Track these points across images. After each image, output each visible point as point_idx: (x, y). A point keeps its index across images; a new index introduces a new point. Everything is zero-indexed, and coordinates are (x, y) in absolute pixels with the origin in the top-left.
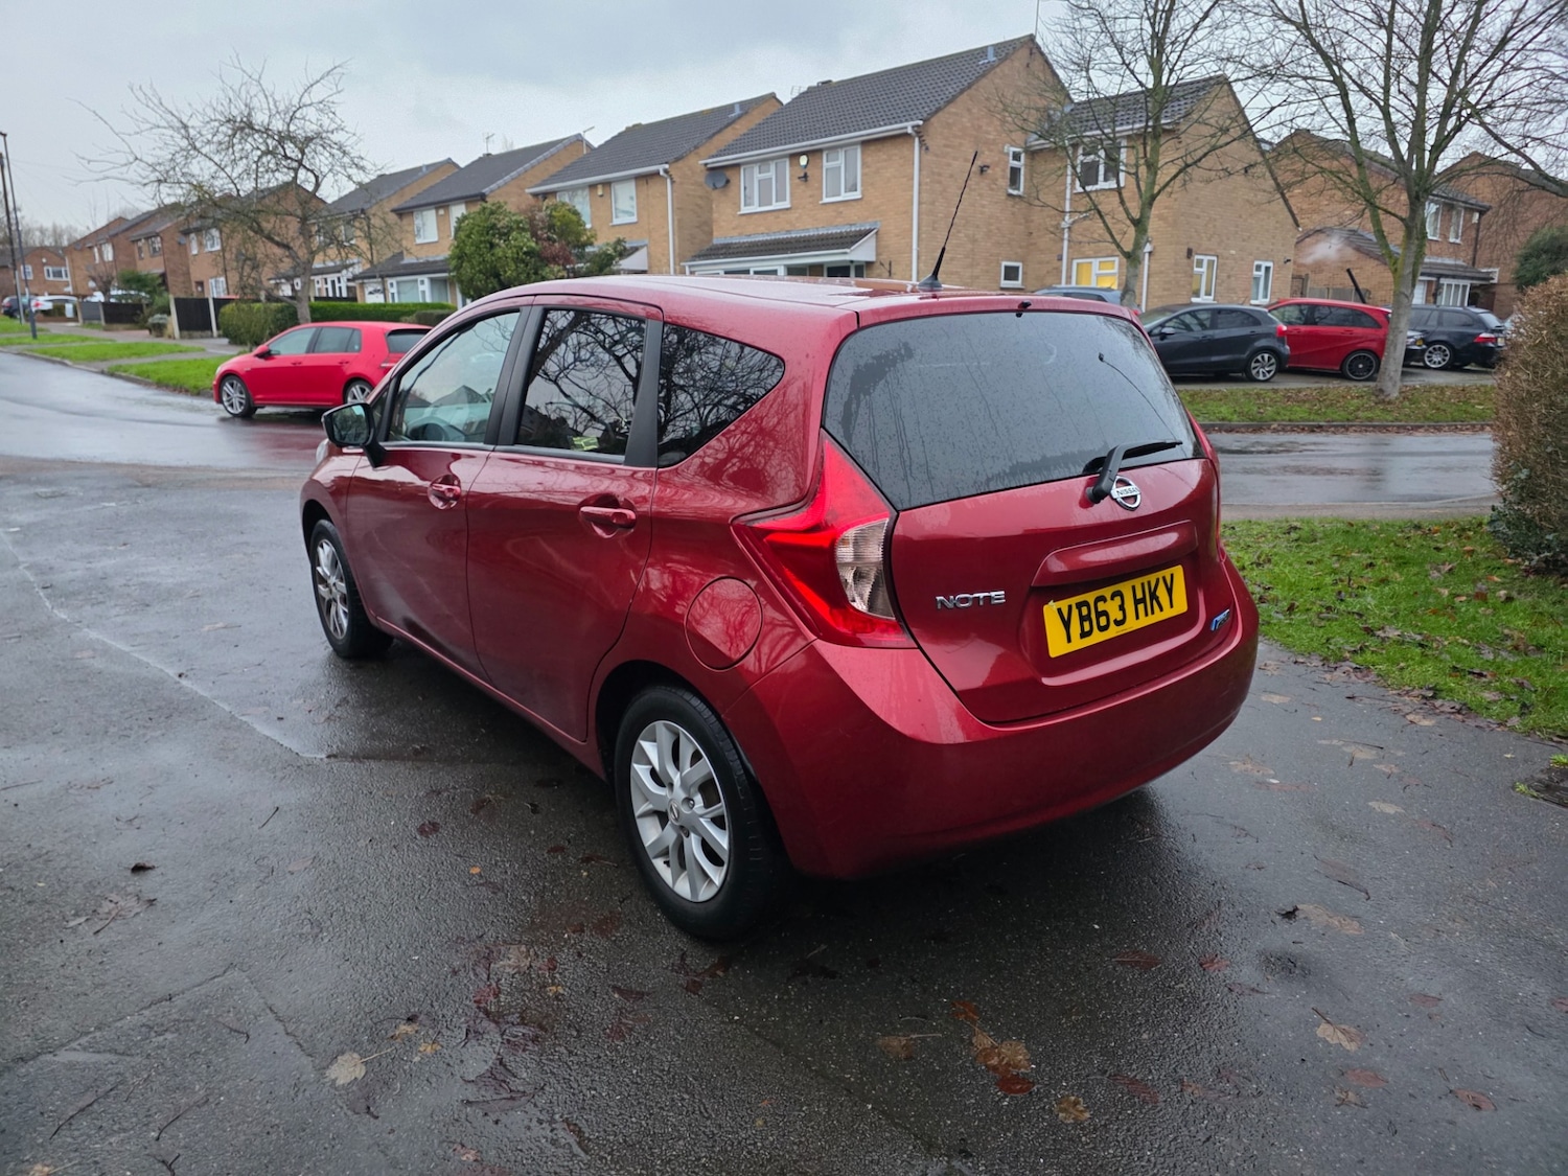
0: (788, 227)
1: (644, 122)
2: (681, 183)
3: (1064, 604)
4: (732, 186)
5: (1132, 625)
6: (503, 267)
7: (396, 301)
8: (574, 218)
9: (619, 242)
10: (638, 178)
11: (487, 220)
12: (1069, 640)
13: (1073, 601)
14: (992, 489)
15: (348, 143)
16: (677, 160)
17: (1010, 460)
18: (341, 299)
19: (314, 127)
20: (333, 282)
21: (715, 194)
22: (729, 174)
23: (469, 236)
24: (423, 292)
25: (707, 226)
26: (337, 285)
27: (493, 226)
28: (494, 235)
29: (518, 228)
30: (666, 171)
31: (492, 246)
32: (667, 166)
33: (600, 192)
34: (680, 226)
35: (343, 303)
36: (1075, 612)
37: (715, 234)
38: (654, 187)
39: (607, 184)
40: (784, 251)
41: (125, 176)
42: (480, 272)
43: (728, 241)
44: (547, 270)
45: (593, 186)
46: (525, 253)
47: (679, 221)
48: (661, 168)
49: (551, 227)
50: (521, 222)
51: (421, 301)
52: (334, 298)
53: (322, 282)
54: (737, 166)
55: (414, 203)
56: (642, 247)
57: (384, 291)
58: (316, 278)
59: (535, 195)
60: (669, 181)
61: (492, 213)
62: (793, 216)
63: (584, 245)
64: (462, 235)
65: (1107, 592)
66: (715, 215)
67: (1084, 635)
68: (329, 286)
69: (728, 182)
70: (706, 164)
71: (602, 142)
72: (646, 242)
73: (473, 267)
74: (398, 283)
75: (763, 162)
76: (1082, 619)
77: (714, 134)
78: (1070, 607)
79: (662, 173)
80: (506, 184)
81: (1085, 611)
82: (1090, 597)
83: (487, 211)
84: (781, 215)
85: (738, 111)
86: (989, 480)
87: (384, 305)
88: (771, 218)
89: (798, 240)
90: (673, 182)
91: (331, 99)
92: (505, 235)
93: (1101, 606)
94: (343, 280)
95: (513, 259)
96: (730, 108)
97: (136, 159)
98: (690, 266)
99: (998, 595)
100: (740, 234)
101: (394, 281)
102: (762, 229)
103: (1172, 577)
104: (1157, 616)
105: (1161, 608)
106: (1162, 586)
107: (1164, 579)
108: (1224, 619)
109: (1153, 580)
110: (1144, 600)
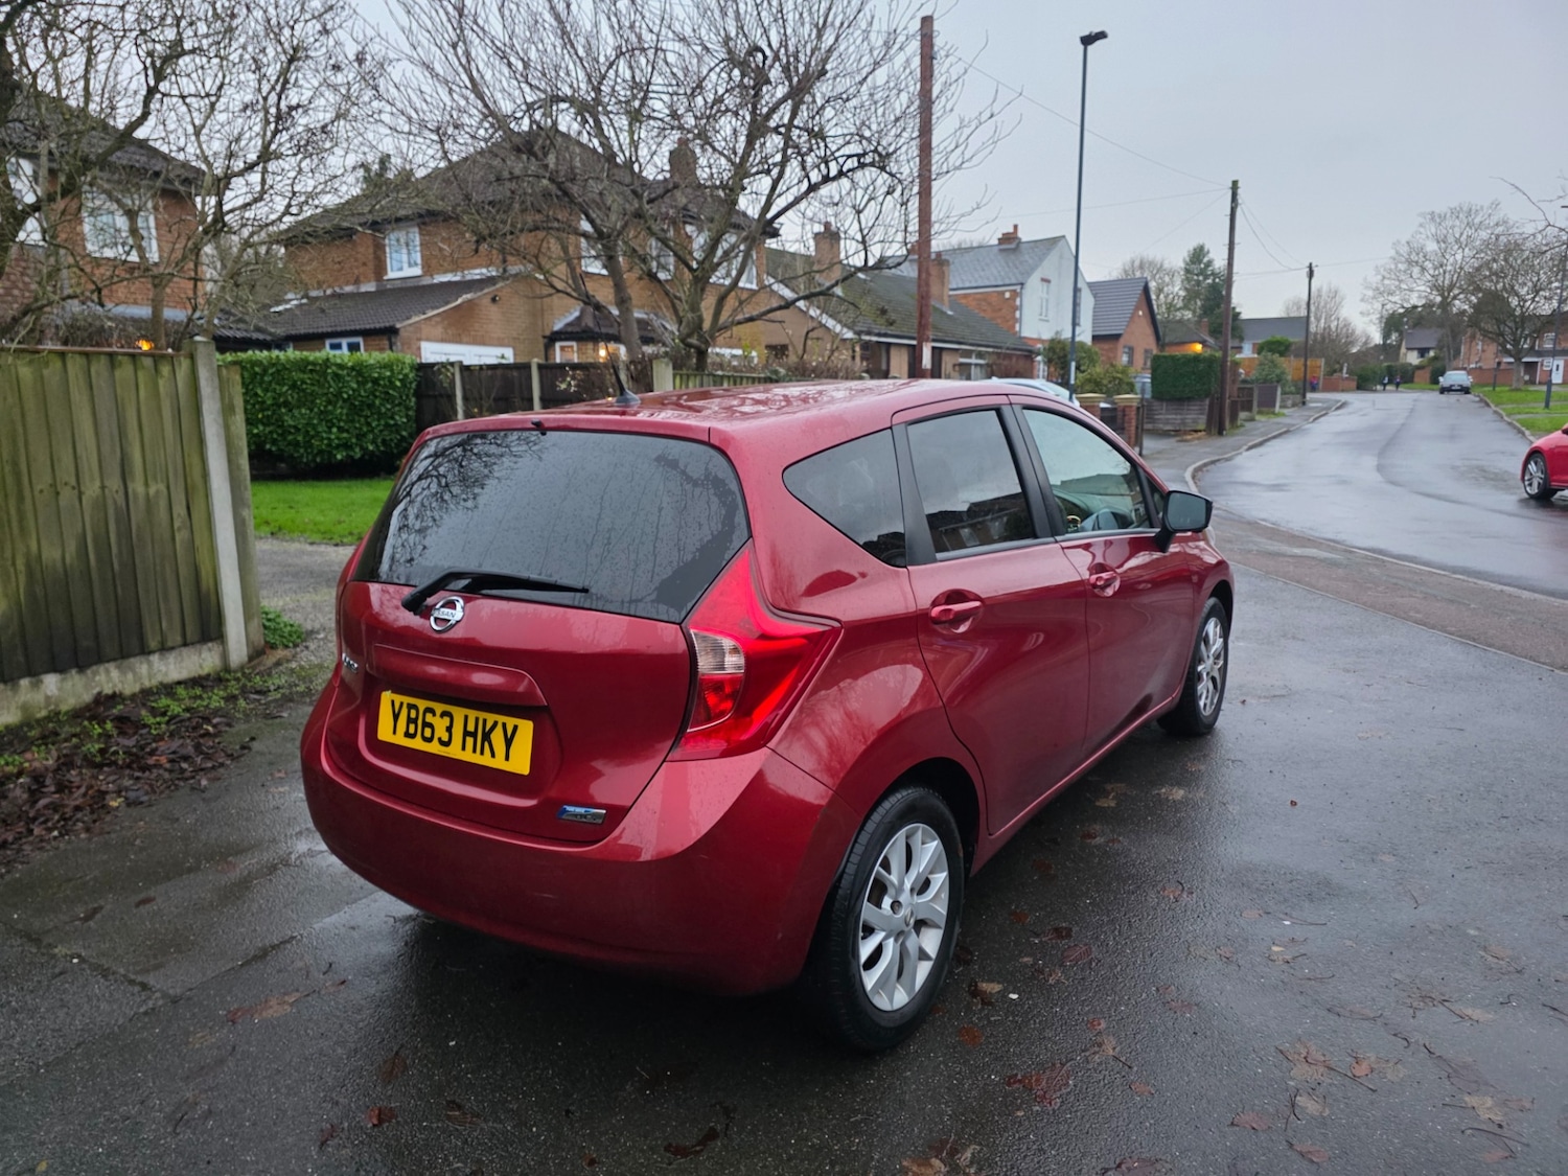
3: (398, 700)
5: (454, 751)
12: (394, 731)
13: (406, 700)
36: (405, 711)
67: (407, 734)
76: (410, 720)
78: (402, 704)
81: (413, 714)
93: (430, 718)
103: (516, 728)
104: (485, 760)
105: (493, 755)
106: (499, 730)
107: (504, 725)
108: (585, 817)
109: (491, 718)
110: (474, 735)
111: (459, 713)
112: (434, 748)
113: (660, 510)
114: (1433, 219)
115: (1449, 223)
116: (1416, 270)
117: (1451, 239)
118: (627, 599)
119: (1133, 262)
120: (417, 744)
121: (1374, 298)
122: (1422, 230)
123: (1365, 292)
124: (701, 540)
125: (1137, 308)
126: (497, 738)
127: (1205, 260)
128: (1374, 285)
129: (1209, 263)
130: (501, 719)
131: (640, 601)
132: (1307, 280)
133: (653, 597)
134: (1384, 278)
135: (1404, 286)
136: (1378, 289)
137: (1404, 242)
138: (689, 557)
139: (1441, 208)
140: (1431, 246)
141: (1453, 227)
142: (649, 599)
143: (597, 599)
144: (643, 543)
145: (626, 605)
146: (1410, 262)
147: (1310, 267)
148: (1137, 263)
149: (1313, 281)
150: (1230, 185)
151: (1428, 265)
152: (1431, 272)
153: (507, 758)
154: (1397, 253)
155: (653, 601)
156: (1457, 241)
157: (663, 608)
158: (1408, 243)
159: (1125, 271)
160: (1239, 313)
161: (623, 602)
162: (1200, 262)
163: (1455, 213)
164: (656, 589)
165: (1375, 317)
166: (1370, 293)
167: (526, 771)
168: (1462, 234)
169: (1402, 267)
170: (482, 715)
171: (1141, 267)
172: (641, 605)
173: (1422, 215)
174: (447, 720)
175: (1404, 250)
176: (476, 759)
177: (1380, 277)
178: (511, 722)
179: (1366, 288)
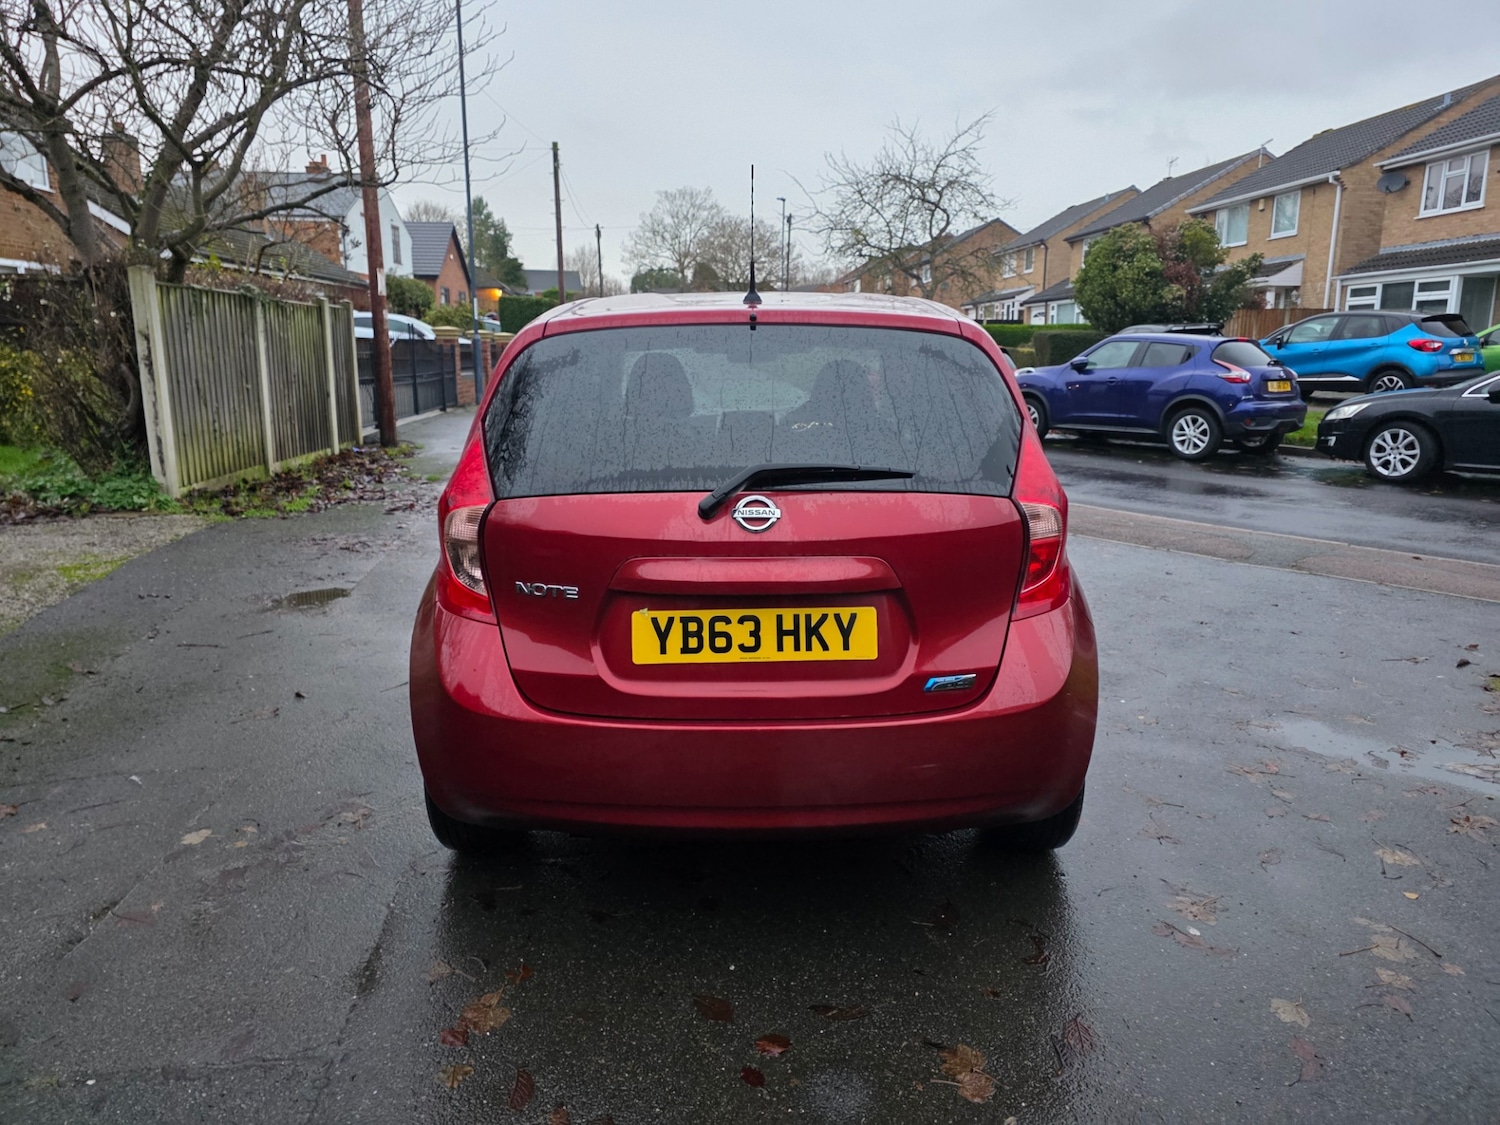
0: (1477, 230)
1: (1334, 128)
2: (1354, 190)
3: (663, 617)
4: (1412, 191)
5: (768, 653)
6: (1121, 289)
7: (1055, 322)
8: (1208, 236)
9: (1255, 258)
10: (1305, 188)
11: (1115, 243)
12: (663, 651)
13: (678, 614)
14: (590, 490)
15: (984, 183)
16: (1353, 165)
17: (625, 465)
18: (1013, 322)
19: (956, 173)
20: (1008, 306)
21: (1390, 198)
22: (1410, 175)
23: (1095, 260)
24: (1053, 317)
25: (1376, 234)
26: (1011, 309)
27: (1120, 249)
28: (1119, 258)
29: (1145, 250)
30: (1336, 178)
31: (1115, 268)
32: (1338, 173)
33: (1261, 207)
34: (1345, 236)
35: (1014, 326)
36: (677, 628)
37: (1383, 243)
38: (1322, 197)
39: (1270, 198)
40: (1462, 258)
41: (807, 227)
42: (1099, 293)
43: (1398, 250)
44: (1167, 289)
45: (1254, 201)
46: (1147, 274)
47: (1345, 231)
48: (1330, 176)
49: (1182, 247)
50: (1148, 243)
51: (1075, 322)
52: (1007, 322)
53: (1000, 307)
54: (1423, 164)
55: (1086, 231)
56: (1297, 261)
57: (1045, 314)
58: (997, 304)
59: (1194, 215)
60: (1339, 189)
61: (1121, 236)
62: (1485, 217)
63: (1213, 264)
64: (1090, 258)
65: (734, 614)
66: (1386, 223)
67: (686, 650)
68: (1005, 311)
69: (1407, 183)
70: (1382, 167)
71: (1283, 154)
72: (1304, 256)
73: (1092, 290)
74: (1059, 306)
75: (1455, 157)
76: (686, 635)
77: (1407, 132)
78: (671, 620)
79: (1331, 181)
80: (1172, 206)
81: (693, 627)
82: (705, 616)
83: (1117, 235)
84: (1470, 217)
85: (1447, 101)
86: (591, 481)
87: (1046, 327)
88: (1456, 221)
89: (1485, 245)
90: (1344, 189)
91: (972, 146)
92: (1129, 257)
93: (720, 627)
94: (1017, 305)
95: (1132, 280)
96: (1439, 99)
97: (818, 212)
98: (1342, 280)
99: (572, 592)
100: (1414, 242)
101: (1054, 304)
102: (1443, 234)
103: (853, 617)
104: (817, 654)
105: (825, 647)
106: (831, 623)
107: (837, 617)
108: (956, 683)
109: (816, 614)
110: (795, 633)
111: (767, 617)
112: (735, 656)
113: (952, 397)
114: (666, 197)
115: (678, 202)
116: (659, 239)
117: (681, 216)
118: (959, 480)
119: (417, 207)
120: (706, 656)
121: (630, 259)
122: (660, 206)
123: (623, 254)
124: (997, 422)
125: (449, 252)
126: (830, 631)
127: (485, 212)
128: (630, 249)
129: (489, 216)
130: (831, 611)
131: (971, 479)
132: (596, 239)
133: (981, 475)
134: (636, 243)
135: (651, 251)
136: (632, 252)
137: (647, 214)
138: (994, 438)
139: (672, 190)
140: (668, 220)
141: (681, 206)
142: (977, 477)
143: (930, 481)
144: (951, 427)
145: (960, 485)
146: (654, 232)
147: (597, 227)
148: (422, 207)
149: (601, 240)
150: (551, 146)
151: (667, 236)
152: (670, 241)
153: (846, 647)
154: (644, 222)
155: (981, 479)
156: (686, 218)
157: (991, 484)
158: (651, 215)
159: (411, 215)
160: (521, 264)
161: (956, 482)
162: (481, 213)
163: (682, 194)
164: (980, 468)
165: (631, 276)
166: (627, 255)
167: (874, 655)
168: (688, 212)
169: (650, 235)
170: (802, 612)
171: (426, 211)
172: (973, 484)
173: (659, 193)
174: (750, 626)
175: (648, 221)
176: (803, 656)
177: (633, 242)
178: (845, 613)
179: (624, 250)
